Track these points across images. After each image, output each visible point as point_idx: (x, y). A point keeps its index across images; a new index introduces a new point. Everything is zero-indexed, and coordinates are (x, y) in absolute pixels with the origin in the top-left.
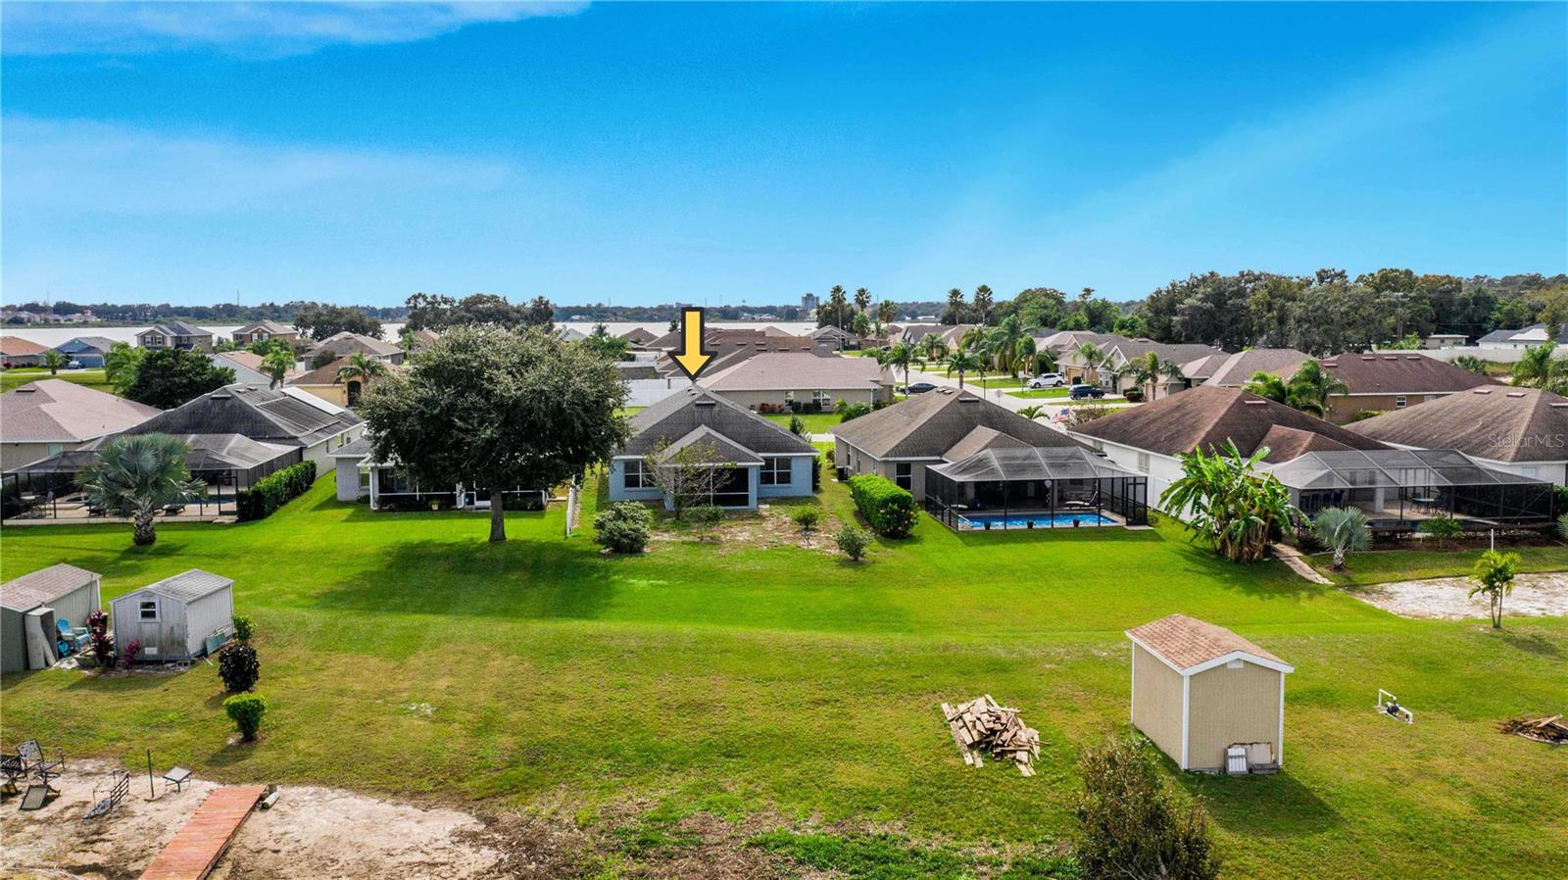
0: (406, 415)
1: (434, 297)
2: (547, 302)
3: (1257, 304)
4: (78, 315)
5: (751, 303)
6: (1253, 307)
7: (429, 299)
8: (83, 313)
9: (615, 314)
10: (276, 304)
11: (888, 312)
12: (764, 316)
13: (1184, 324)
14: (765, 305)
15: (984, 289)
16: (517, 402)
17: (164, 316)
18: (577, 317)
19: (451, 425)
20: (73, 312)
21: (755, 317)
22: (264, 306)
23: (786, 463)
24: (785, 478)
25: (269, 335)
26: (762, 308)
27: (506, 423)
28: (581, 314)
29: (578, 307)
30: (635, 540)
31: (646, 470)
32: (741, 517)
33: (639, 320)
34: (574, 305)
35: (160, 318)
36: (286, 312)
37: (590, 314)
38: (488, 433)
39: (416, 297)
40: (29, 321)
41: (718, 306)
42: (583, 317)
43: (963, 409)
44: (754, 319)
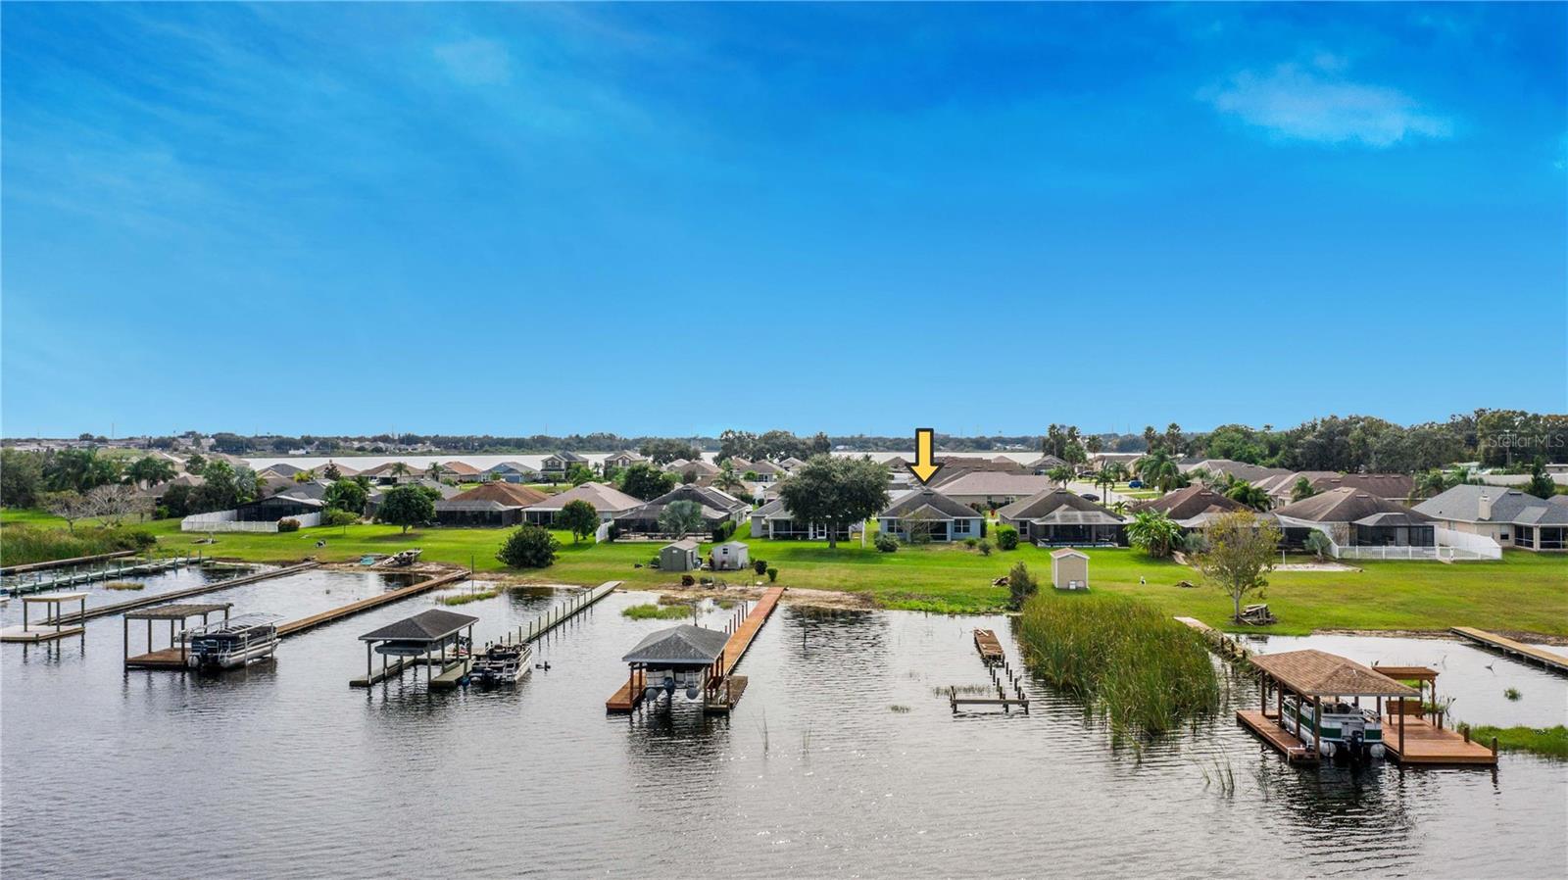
0: (800, 491)
1: (741, 432)
2: (826, 437)
3: (1354, 440)
4: (420, 445)
5: (1006, 435)
6: (1351, 443)
7: (737, 435)
8: (424, 444)
9: (876, 445)
10: (581, 436)
11: (1095, 444)
12: (1017, 447)
13: (1302, 454)
14: (1020, 436)
15: (1174, 426)
16: (844, 486)
17: (490, 446)
18: (842, 447)
19: (817, 495)
20: (416, 443)
21: (1008, 447)
22: (571, 437)
23: (966, 522)
24: (966, 530)
25: (630, 461)
26: (1018, 439)
27: (841, 494)
28: (846, 444)
29: (843, 438)
30: (893, 546)
31: (898, 524)
32: (943, 544)
33: (898, 450)
34: (839, 436)
35: (487, 447)
36: (589, 442)
37: (854, 445)
38: (834, 498)
39: (727, 433)
40: (386, 450)
41: (974, 437)
42: (847, 447)
43: (1058, 496)
44: (1005, 449)
